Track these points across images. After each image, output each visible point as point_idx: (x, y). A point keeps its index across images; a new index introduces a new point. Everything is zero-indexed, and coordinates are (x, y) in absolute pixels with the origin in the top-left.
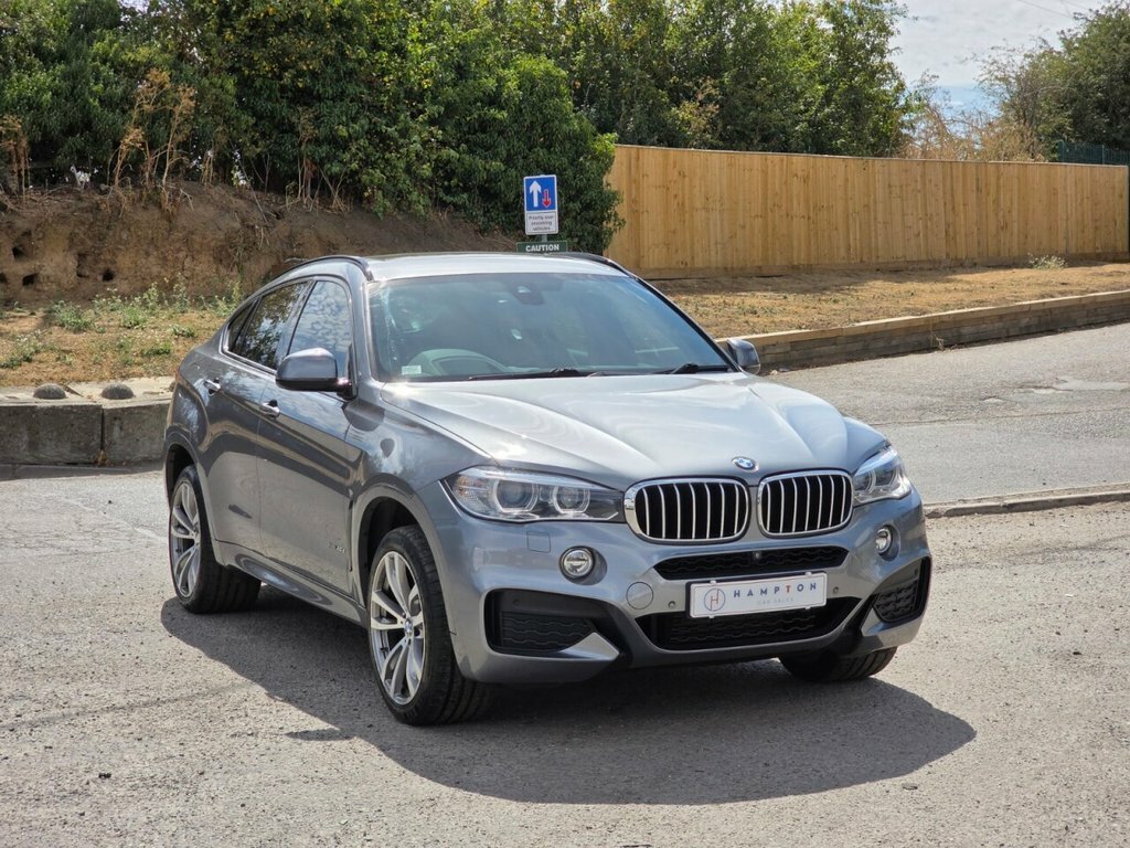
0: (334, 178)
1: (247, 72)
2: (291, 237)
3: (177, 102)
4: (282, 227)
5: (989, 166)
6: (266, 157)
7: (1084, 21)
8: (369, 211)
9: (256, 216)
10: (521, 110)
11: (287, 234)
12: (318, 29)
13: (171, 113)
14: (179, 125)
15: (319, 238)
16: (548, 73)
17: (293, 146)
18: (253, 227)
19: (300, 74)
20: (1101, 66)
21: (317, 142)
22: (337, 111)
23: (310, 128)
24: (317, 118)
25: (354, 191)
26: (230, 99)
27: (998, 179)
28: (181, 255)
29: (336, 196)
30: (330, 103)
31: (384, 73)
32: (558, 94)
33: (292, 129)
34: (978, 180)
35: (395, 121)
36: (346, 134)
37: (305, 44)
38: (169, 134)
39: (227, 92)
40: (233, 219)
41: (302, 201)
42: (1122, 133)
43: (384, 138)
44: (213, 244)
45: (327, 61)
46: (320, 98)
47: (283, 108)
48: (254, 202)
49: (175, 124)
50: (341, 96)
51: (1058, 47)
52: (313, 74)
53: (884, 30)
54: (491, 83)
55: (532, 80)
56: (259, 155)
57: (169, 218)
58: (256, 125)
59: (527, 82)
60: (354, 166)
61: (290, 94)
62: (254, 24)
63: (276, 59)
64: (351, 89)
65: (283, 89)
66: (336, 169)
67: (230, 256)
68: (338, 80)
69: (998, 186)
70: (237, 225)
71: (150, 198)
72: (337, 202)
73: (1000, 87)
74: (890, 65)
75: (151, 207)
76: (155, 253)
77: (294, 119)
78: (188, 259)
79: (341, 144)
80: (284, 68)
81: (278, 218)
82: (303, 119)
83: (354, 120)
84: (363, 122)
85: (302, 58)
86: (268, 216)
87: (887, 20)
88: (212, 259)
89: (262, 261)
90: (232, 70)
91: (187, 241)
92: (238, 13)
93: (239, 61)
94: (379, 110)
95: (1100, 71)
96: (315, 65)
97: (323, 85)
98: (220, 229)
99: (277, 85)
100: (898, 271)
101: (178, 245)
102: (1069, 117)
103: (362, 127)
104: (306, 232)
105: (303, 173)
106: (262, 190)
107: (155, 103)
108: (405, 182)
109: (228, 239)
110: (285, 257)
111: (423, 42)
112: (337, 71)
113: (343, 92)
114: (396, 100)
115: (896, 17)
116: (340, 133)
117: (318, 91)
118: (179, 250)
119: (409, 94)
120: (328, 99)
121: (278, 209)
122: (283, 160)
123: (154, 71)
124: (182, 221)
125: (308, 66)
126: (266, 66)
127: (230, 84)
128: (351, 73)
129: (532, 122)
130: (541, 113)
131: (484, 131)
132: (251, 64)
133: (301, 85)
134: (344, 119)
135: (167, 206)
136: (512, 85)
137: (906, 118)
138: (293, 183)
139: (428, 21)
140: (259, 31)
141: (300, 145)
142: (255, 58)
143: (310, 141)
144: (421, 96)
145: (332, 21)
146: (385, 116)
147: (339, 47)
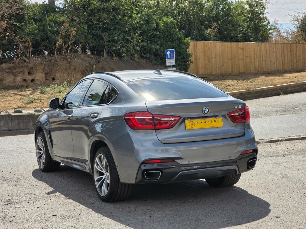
0: (114, 51)
1: (90, 23)
3: (71, 32)
4: (100, 65)
5: (294, 44)
6: (95, 46)
8: (123, 60)
9: (93, 62)
10: (164, 32)
11: (101, 67)
12: (109, 11)
13: (70, 35)
14: (72, 38)
15: (110, 67)
16: (171, 22)
17: (103, 43)
18: (92, 65)
19: (104, 23)
21: (109, 41)
22: (114, 33)
23: (107, 38)
24: (109, 35)
25: (119, 55)
26: (86, 31)
27: (296, 48)
28: (73, 73)
29: (114, 56)
30: (112, 31)
31: (127, 22)
32: (174, 27)
33: (102, 38)
34: (291, 48)
35: (129, 35)
36: (117, 39)
37: (105, 15)
38: (69, 40)
39: (85, 29)
40: (87, 63)
41: (105, 58)
43: (127, 40)
44: (81, 70)
45: (111, 20)
46: (110, 30)
47: (100, 33)
48: (92, 58)
49: (71, 38)
50: (115, 29)
52: (108, 23)
53: (263, 7)
55: (167, 25)
56: (93, 46)
57: (70, 63)
58: (92, 37)
59: (166, 24)
60: (119, 47)
61: (102, 29)
62: (92, 10)
63: (98, 20)
64: (118, 27)
65: (100, 27)
66: (114, 48)
67: (86, 73)
68: (114, 25)
69: (296, 49)
70: (88, 64)
71: (64, 58)
72: (115, 58)
73: (296, 23)
74: (266, 18)
75: (65, 60)
76: (66, 73)
77: (103, 36)
78: (75, 74)
79: (115, 42)
80: (100, 22)
81: (99, 62)
82: (105, 35)
83: (119, 35)
84: (121, 36)
85: (105, 19)
86: (96, 62)
87: (264, 5)
88: (81, 74)
90: (86, 23)
91: (74, 69)
92: (87, 8)
93: (88, 20)
94: (125, 32)
96: (108, 21)
97: (111, 26)
98: (83, 65)
99: (98, 27)
100: (268, 73)
101: (72, 70)
103: (121, 37)
104: (106, 66)
105: (105, 50)
106: (94, 55)
107: (66, 32)
108: (133, 52)
109: (86, 68)
111: (137, 14)
112: (114, 22)
113: (116, 28)
114: (130, 30)
115: (267, 4)
116: (115, 39)
117: (109, 28)
118: (72, 72)
119: (134, 28)
120: (112, 30)
121: (98, 60)
122: (100, 46)
123: (65, 24)
124: (73, 64)
125: (106, 21)
126: (95, 22)
127: (86, 27)
128: (118, 23)
129: (167, 35)
130: (170, 33)
131: (154, 38)
132: (91, 21)
133: (104, 26)
134: (116, 35)
135: (69, 60)
136: (162, 25)
137: (270, 31)
138: (103, 53)
139: (138, 8)
140: (93, 12)
141: (105, 42)
142: (92, 19)
143: (107, 41)
144: (137, 28)
145: (112, 9)
146: (127, 34)
147: (114, 16)
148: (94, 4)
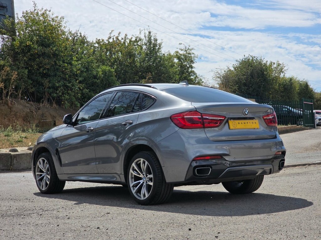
0: (54, 98)
1: (30, 68)
2: (43, 114)
3: (12, 76)
4: (40, 112)
6: (35, 92)
7: (238, 62)
8: (63, 108)
9: (33, 108)
10: (103, 80)
11: (41, 113)
12: (49, 57)
13: (11, 79)
14: (13, 82)
15: (50, 115)
16: (109, 70)
17: (43, 89)
18: (32, 111)
19: (45, 69)
20: (244, 73)
21: (49, 88)
22: (55, 79)
23: (48, 84)
24: (49, 81)
25: (59, 102)
26: (26, 75)
28: (14, 119)
29: (54, 103)
30: (52, 77)
31: (66, 69)
32: (112, 76)
33: (42, 85)
35: (70, 83)
36: (58, 85)
37: (47, 61)
38: (10, 85)
39: (25, 74)
40: (27, 109)
41: (45, 105)
42: (251, 91)
43: (67, 87)
44: (22, 116)
45: (53, 65)
46: (49, 76)
47: (40, 78)
48: (32, 105)
49: (12, 82)
50: (55, 75)
51: (232, 69)
52: (48, 69)
53: (192, 62)
54: (95, 73)
55: (106, 73)
56: (33, 92)
57: (10, 108)
58: (32, 83)
59: (104, 72)
60: (60, 94)
61: (42, 75)
62: (32, 55)
63: (38, 65)
64: (58, 73)
65: (40, 73)
66: (55, 95)
67: (27, 119)
68: (54, 71)
70: (29, 111)
71: (5, 103)
72: (54, 105)
73: (219, 80)
74: (193, 71)
75: (5, 105)
76: (7, 118)
77: (43, 82)
78: (16, 120)
79: (56, 89)
80: (40, 67)
81: (39, 109)
82: (46, 82)
83: (59, 82)
84: (62, 82)
85: (45, 65)
86: (36, 108)
87: (193, 59)
88: (22, 120)
89: (35, 121)
90: (26, 68)
91: (15, 115)
92: (27, 52)
93: (27, 65)
94: (65, 79)
95: (244, 75)
96: (49, 66)
97: (51, 72)
98: (24, 111)
99: (38, 72)
101: (13, 116)
102: (238, 87)
103: (62, 83)
104: (47, 113)
105: (45, 97)
106: (34, 102)
107: (6, 76)
108: (74, 99)
109: (26, 114)
110: (41, 120)
111: (77, 61)
112: (54, 68)
113: (56, 74)
114: (70, 76)
115: (195, 58)
116: (56, 85)
117: (49, 73)
118: (13, 117)
119: (74, 74)
121: (38, 107)
122: (39, 93)
123: (6, 67)
124: (14, 109)
125: (47, 67)
126: (36, 67)
127: (26, 71)
128: (57, 69)
129: (106, 84)
130: (108, 81)
131: (93, 86)
132: (31, 66)
133: (45, 72)
134: (57, 81)
135: (10, 105)
136: (101, 73)
138: (43, 99)
139: (78, 55)
140: (33, 57)
141: (45, 88)
142: (33, 64)
143: (47, 88)
144: (77, 75)
145: (53, 55)
146: (67, 81)
147: (55, 62)
148: (35, 49)
